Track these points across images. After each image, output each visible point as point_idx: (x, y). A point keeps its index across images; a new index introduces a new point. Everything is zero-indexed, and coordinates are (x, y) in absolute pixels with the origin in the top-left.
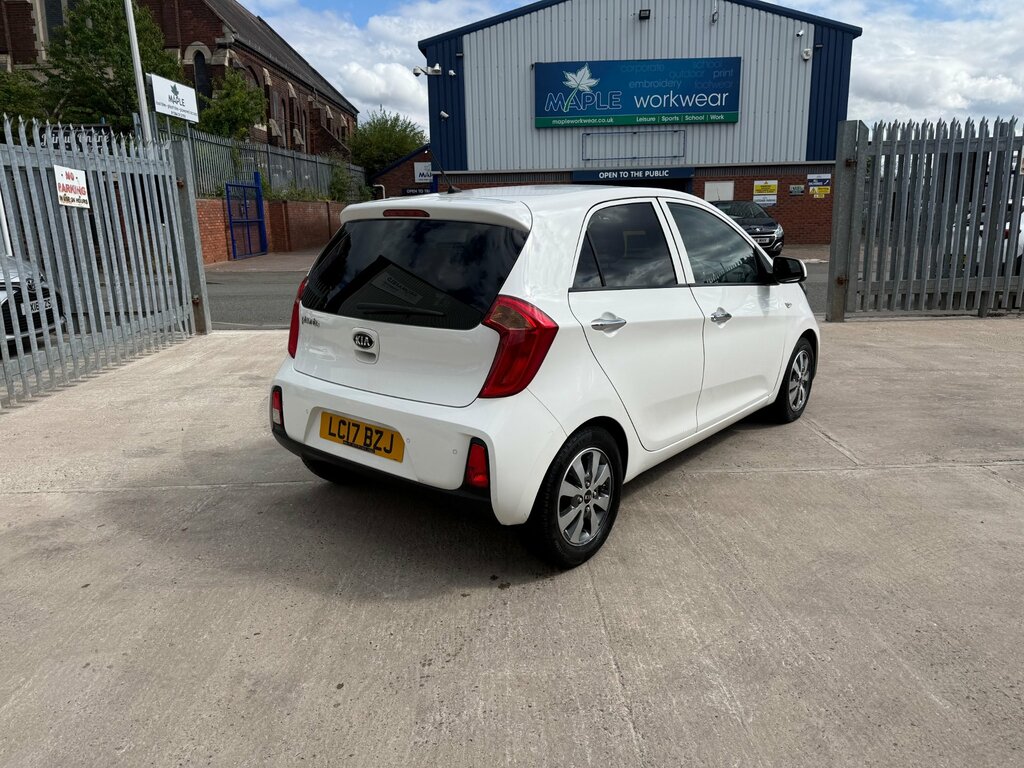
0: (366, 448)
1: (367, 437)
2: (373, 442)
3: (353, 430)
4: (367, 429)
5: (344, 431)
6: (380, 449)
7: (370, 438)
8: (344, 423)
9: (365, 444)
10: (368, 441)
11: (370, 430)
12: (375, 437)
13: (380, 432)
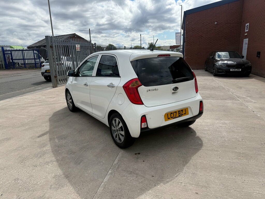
0: (180, 116)
1: (179, 113)
2: (181, 114)
3: (175, 114)
4: (179, 111)
5: (172, 115)
6: (183, 114)
7: (180, 113)
8: (172, 113)
9: (179, 115)
10: (180, 114)
11: (180, 111)
12: (181, 112)
13: (182, 111)
